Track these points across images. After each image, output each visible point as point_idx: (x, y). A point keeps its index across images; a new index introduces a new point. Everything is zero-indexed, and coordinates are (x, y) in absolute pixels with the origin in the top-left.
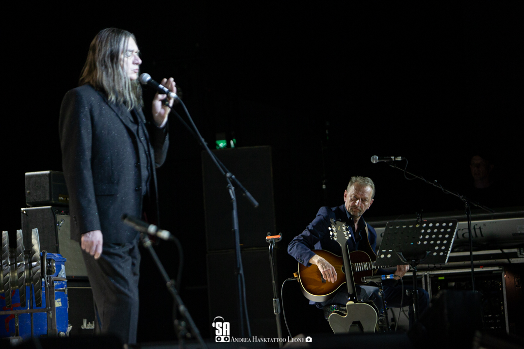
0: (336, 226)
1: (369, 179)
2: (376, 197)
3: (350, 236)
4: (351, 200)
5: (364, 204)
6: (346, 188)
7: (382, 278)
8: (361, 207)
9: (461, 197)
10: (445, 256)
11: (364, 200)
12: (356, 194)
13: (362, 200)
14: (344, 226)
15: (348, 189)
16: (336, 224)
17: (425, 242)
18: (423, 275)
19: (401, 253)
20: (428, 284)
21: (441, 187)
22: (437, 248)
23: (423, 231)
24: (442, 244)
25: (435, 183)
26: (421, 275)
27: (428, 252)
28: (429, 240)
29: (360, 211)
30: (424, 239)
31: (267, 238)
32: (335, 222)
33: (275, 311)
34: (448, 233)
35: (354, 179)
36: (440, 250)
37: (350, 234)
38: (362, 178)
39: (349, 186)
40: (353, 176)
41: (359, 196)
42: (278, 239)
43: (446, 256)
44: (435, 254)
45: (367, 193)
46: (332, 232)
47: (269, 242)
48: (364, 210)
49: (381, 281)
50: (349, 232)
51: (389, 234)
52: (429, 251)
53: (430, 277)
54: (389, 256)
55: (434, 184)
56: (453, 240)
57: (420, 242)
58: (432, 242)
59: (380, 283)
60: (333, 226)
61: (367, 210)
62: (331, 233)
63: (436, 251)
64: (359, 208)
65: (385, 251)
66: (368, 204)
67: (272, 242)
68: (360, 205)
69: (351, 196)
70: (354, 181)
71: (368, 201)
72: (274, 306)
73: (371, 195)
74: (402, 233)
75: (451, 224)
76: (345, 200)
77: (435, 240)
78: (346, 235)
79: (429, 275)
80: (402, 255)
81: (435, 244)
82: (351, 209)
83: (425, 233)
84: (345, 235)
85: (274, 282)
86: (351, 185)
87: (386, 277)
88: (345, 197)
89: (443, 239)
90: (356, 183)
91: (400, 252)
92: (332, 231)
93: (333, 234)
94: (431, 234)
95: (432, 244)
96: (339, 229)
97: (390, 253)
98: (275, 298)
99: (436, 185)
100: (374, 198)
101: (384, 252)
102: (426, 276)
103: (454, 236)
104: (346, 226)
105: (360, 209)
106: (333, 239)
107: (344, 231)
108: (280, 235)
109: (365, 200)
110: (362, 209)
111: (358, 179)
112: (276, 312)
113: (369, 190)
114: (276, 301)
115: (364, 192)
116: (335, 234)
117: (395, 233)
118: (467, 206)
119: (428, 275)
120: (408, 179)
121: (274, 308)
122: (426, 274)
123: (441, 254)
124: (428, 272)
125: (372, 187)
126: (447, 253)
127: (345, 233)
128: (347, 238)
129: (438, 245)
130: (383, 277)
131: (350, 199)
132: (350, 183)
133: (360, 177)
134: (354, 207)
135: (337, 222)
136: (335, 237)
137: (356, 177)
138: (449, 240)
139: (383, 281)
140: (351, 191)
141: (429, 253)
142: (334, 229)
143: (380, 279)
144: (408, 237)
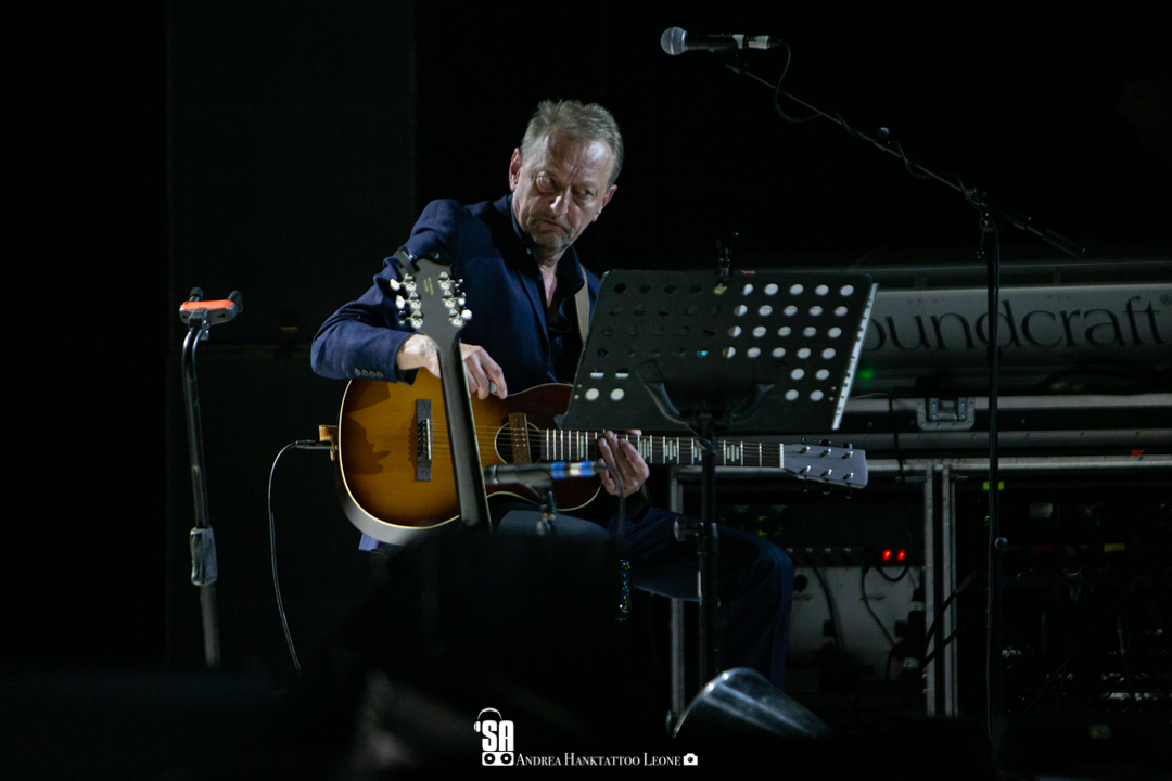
0: (418, 275)
1: (603, 112)
2: (626, 177)
3: (467, 314)
4: (536, 190)
5: (581, 205)
6: (519, 144)
7: (555, 475)
8: (571, 219)
9: (969, 194)
10: (829, 407)
11: (579, 194)
12: (553, 169)
13: (575, 192)
14: (443, 279)
15: (523, 146)
16: (417, 269)
17: (754, 352)
18: (929, 472)
19: (663, 387)
20: (946, 503)
21: (900, 155)
22: (798, 374)
23: (743, 310)
24: (814, 363)
25: (883, 139)
26: (922, 473)
27: (764, 389)
28: (767, 344)
29: (567, 231)
30: (747, 341)
31: (182, 309)
32: (414, 261)
33: (193, 574)
34: (838, 322)
35: (546, 108)
36: (809, 383)
37: (467, 306)
38: (579, 105)
39: (528, 137)
40: (544, 98)
41: (563, 178)
42: (223, 313)
43: (834, 405)
44: (792, 395)
45: (593, 165)
46: (406, 297)
47: (187, 322)
48: (581, 225)
49: (549, 484)
50: (462, 302)
51: (612, 314)
52: (766, 383)
53: (951, 480)
54: (617, 394)
55: (879, 141)
56: (857, 348)
57: (731, 352)
58: (779, 352)
59: (546, 490)
60: (407, 277)
61: (592, 225)
62: (400, 302)
63: (795, 385)
64: (562, 220)
65: (600, 375)
66: (594, 207)
67: (196, 324)
68: (565, 211)
69: (533, 175)
70: (546, 121)
71: (595, 195)
72: (193, 554)
73: (609, 174)
74: (664, 314)
75: (847, 291)
76: (512, 186)
77: (792, 343)
78: (453, 312)
79: (951, 471)
80: (664, 392)
81: (791, 361)
82: (534, 222)
83: (752, 320)
84: (448, 310)
85: (196, 468)
86: (536, 134)
87: (567, 469)
88: (515, 173)
89: (820, 342)
90: (555, 128)
91: (659, 382)
92: (403, 292)
93: (407, 305)
94: (772, 323)
95: (779, 361)
96: (429, 288)
97: (620, 384)
98: (201, 526)
99: (884, 144)
100: (615, 183)
101: (597, 379)
102: (937, 476)
103: (861, 335)
104: (452, 277)
105: (567, 225)
106: (408, 323)
107: (447, 298)
108: (233, 300)
109: (588, 192)
110: (572, 223)
111: (564, 109)
112: (197, 578)
113: (601, 153)
114: (199, 536)
115: (582, 163)
116: (415, 306)
117: (636, 313)
118: (986, 226)
119: (946, 472)
120: (788, 118)
121: (193, 561)
122: (939, 467)
123: (817, 396)
124: (947, 462)
125: (611, 143)
126: (837, 395)
127: (449, 304)
128: (457, 323)
129: (801, 364)
130: (557, 469)
131: (529, 184)
132: (532, 126)
133: (569, 102)
134: (543, 216)
135: (422, 263)
136: (416, 317)
137: (555, 101)
138: (844, 346)
139: (557, 483)
140: (533, 153)
141: (768, 393)
142: (411, 288)
143: (545, 476)
144: (686, 327)
